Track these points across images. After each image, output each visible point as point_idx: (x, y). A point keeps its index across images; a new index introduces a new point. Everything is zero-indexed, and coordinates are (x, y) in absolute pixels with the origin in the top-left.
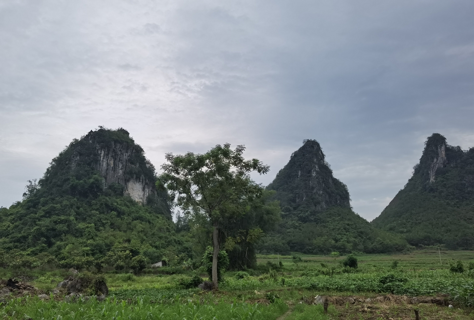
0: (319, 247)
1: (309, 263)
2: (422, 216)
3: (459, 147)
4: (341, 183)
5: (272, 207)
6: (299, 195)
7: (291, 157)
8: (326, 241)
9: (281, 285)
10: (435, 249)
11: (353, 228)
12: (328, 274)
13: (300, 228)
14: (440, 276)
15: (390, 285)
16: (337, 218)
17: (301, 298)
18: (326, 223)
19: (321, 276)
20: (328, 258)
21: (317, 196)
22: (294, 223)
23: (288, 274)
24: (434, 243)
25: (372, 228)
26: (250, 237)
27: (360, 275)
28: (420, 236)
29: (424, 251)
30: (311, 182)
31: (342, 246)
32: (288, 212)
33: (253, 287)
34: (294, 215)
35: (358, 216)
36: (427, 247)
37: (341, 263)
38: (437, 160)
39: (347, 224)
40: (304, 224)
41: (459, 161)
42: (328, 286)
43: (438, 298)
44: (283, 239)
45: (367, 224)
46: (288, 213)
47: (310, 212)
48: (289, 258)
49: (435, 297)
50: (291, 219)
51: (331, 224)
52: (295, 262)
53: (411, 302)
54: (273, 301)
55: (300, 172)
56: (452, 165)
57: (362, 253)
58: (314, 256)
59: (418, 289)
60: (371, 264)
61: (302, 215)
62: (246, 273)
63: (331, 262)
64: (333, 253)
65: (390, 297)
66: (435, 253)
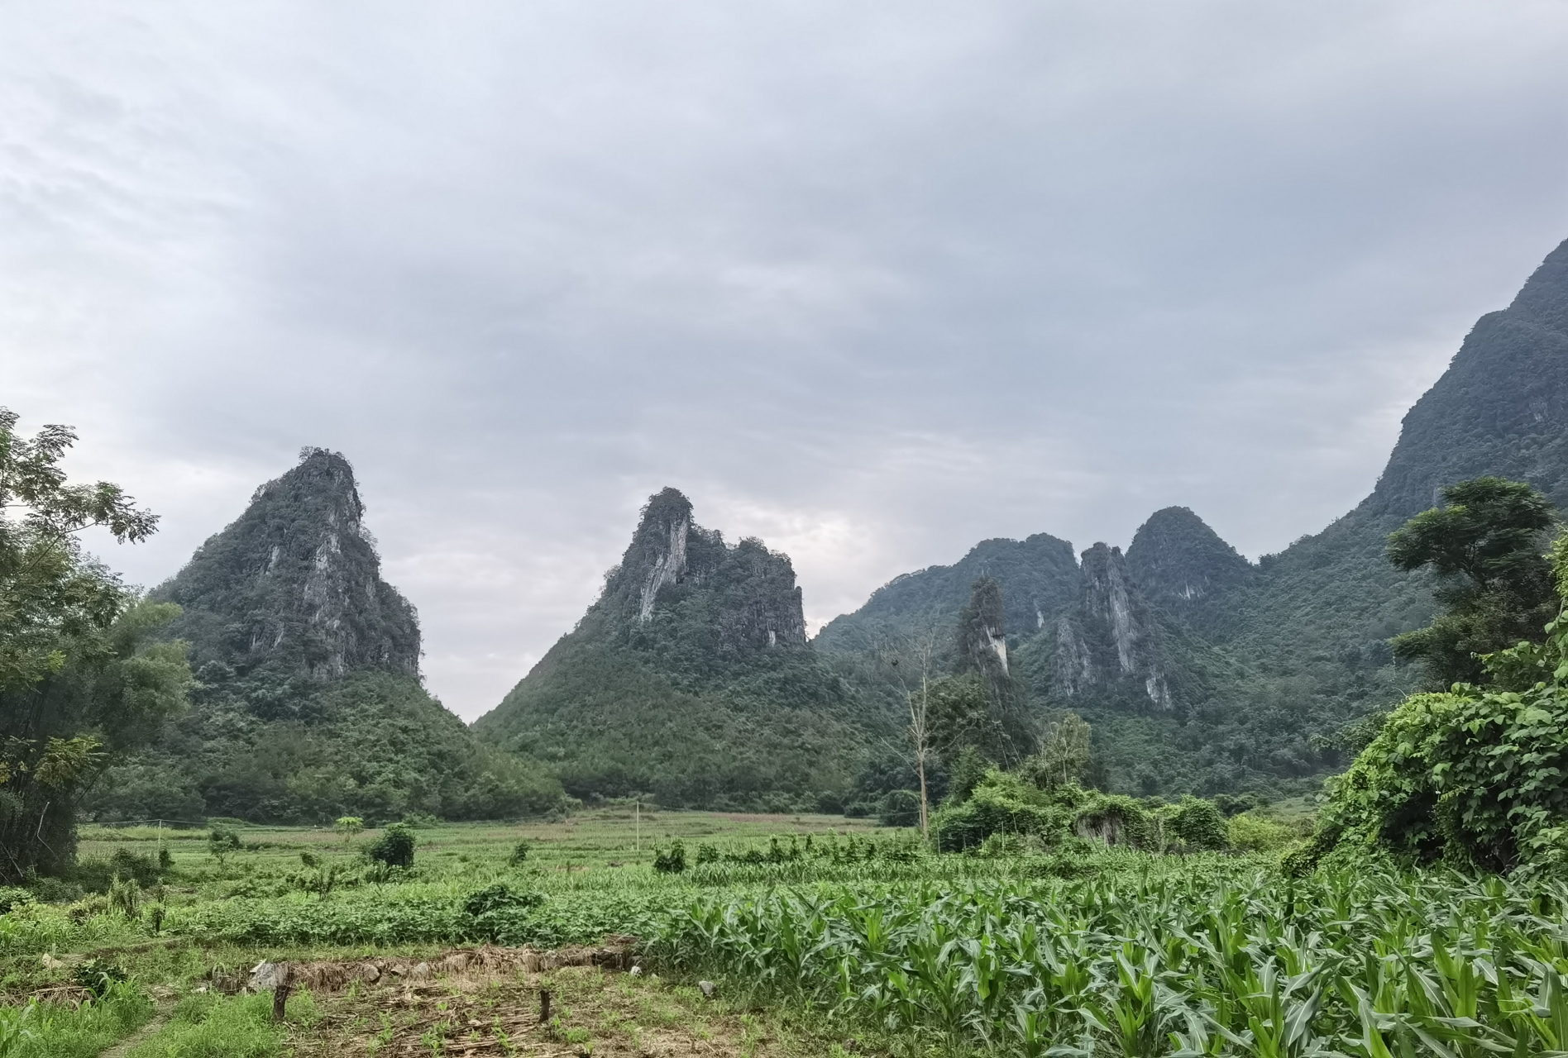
0: (304, 798)
1: (263, 854)
2: (611, 713)
3: (718, 533)
4: (400, 598)
5: (161, 663)
6: (262, 629)
7: (255, 496)
8: (328, 780)
9: (148, 930)
10: (629, 809)
11: (417, 742)
12: (315, 887)
13: (250, 738)
14: (629, 883)
15: (490, 918)
16: (374, 710)
17: (204, 973)
18: (338, 721)
19: (294, 896)
20: (329, 835)
21: (322, 635)
22: (231, 720)
23: (187, 892)
24: (628, 790)
25: (474, 742)
26: (50, 764)
27: (413, 889)
28: (596, 769)
29: (601, 812)
30: (309, 589)
31: (377, 796)
32: (216, 681)
33: (40, 944)
34: (234, 694)
35: (438, 705)
36: (612, 800)
37: (364, 853)
38: (665, 560)
39: (400, 728)
40: (265, 724)
41: (714, 570)
42: (305, 929)
43: (608, 950)
44: (187, 772)
45: (461, 731)
46: (216, 685)
47: (293, 687)
48: (199, 838)
49: (602, 946)
50: (222, 705)
51: (352, 727)
52: (214, 851)
53: (539, 966)
54: (101, 990)
55: (276, 553)
56: (696, 580)
57: (432, 820)
58: (284, 828)
59: (564, 926)
60: (457, 852)
61: (264, 694)
62: (23, 893)
63: (336, 850)
64: (343, 820)
65: (486, 955)
66: (625, 817)
